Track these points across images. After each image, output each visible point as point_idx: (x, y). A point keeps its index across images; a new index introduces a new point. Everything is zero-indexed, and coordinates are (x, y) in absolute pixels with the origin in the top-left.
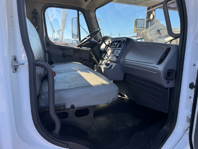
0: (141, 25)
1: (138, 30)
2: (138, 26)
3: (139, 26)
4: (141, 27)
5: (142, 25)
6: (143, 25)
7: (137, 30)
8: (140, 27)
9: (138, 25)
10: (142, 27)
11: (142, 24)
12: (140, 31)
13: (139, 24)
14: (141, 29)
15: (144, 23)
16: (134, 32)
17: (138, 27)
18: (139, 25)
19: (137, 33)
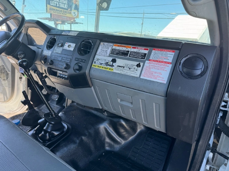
0: (55, 2)
1: (52, 10)
3: (53, 3)
4: (56, 7)
5: (57, 4)
6: (59, 4)
7: (50, 9)
8: (54, 6)
9: (51, 1)
10: (58, 6)
11: (57, 2)
12: (54, 11)
14: (56, 8)
15: (59, 1)
17: (51, 4)
19: (51, 14)
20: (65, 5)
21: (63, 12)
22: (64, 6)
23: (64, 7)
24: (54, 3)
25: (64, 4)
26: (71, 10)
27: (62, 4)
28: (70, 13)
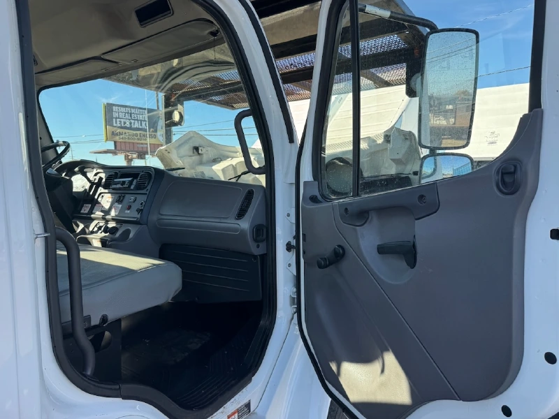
1: (117, 134)
2: (116, 123)
3: (118, 122)
4: (125, 128)
6: (130, 123)
7: (113, 134)
8: (121, 127)
9: (114, 120)
10: (128, 125)
11: (126, 119)
12: (121, 136)
13: (116, 118)
14: (124, 131)
15: (131, 116)
16: (104, 138)
17: (115, 125)
18: (118, 120)
19: (115, 142)
20: (143, 123)
21: (139, 137)
22: (141, 125)
23: (140, 127)
24: (121, 121)
25: (141, 121)
26: (156, 131)
27: (136, 122)
28: (155, 137)
